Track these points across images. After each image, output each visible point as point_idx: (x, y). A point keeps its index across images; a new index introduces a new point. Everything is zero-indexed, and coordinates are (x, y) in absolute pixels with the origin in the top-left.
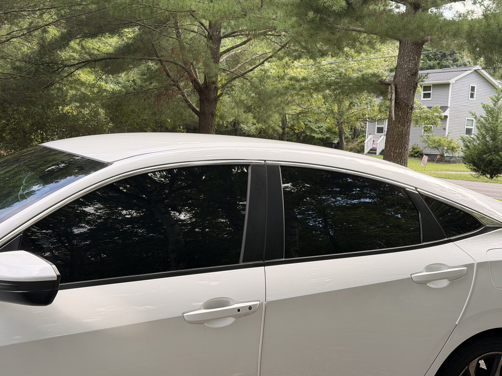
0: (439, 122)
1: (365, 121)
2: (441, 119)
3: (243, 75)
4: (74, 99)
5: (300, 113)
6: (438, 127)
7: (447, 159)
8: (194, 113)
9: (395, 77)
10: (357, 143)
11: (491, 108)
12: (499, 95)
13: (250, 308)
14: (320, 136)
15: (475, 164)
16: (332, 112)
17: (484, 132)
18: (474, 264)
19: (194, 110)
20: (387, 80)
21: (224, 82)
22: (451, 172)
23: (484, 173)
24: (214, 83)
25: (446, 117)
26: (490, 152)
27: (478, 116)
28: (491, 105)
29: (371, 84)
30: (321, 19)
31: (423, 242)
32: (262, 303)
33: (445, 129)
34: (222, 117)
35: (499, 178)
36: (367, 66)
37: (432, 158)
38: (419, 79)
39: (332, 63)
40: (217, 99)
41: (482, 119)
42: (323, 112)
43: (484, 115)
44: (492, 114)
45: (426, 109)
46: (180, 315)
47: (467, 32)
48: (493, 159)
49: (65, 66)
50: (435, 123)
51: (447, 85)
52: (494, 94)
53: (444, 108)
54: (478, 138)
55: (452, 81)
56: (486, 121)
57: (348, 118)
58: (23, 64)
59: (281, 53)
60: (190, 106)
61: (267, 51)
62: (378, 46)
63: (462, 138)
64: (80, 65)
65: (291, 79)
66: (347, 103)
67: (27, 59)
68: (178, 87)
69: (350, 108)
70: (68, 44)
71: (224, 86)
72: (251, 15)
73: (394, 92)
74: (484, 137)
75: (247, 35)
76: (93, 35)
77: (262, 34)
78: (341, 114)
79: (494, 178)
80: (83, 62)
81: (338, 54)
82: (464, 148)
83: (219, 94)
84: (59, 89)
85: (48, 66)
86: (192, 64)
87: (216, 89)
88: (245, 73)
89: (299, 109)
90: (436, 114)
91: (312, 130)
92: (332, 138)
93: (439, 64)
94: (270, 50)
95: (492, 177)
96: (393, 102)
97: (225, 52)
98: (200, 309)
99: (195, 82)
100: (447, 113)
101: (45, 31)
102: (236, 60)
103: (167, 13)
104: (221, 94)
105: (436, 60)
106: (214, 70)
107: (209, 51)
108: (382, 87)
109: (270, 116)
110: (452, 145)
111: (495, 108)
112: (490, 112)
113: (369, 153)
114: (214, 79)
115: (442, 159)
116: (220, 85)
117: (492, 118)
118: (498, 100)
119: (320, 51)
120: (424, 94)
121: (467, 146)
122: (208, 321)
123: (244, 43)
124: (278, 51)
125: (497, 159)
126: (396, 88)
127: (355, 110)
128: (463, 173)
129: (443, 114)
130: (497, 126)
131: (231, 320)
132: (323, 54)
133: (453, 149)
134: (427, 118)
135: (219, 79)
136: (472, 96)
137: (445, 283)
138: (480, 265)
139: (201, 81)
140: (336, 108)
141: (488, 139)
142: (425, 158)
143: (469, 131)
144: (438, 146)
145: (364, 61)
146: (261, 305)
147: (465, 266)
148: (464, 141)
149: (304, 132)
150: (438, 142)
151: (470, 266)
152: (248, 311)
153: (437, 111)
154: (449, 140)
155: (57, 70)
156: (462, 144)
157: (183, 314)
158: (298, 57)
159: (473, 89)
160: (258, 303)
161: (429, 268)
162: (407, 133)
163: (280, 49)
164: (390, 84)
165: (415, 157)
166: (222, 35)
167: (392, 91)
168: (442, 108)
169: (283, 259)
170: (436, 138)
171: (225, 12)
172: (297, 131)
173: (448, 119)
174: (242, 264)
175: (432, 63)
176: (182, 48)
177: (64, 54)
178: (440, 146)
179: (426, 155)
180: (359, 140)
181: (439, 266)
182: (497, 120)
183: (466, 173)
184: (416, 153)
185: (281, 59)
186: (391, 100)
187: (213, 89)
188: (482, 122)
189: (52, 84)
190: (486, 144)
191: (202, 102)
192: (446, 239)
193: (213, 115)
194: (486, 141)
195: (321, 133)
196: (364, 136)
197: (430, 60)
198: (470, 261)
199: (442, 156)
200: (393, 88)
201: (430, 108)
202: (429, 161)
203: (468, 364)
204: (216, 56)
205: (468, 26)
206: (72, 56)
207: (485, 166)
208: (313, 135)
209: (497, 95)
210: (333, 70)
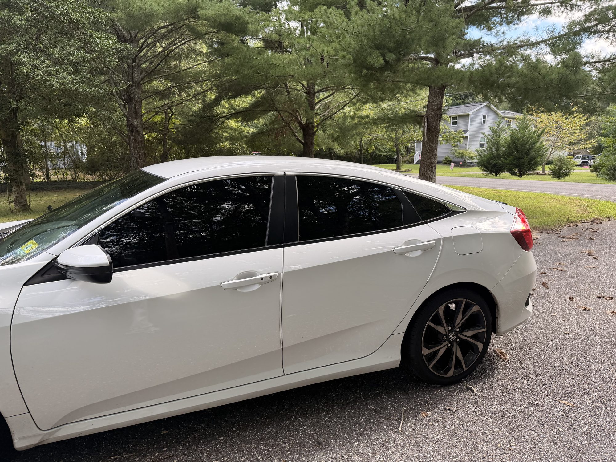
0: (462, 140)
1: (414, 142)
2: (463, 138)
3: (330, 117)
4: (227, 139)
5: (371, 140)
6: (462, 143)
7: (468, 164)
8: (300, 144)
9: (427, 112)
10: (409, 157)
11: (495, 129)
12: (501, 120)
13: (271, 277)
14: (385, 154)
15: (485, 167)
16: (391, 137)
17: (491, 145)
18: (441, 239)
19: (300, 141)
20: (422, 114)
21: (319, 122)
22: (470, 173)
23: (491, 172)
24: (312, 123)
25: (467, 137)
26: (495, 158)
27: (487, 135)
28: (496, 127)
29: (411, 117)
30: (371, 74)
31: (404, 225)
32: (280, 273)
33: (466, 145)
34: (318, 145)
35: (501, 175)
36: (414, 106)
37: (457, 164)
38: (444, 111)
39: (390, 105)
40: (314, 133)
41: (489, 137)
42: (385, 138)
43: (491, 134)
44: (496, 133)
45: (453, 132)
46: (218, 284)
47: (469, 77)
48: (497, 163)
49: (220, 118)
50: (459, 141)
51: (468, 116)
52: (497, 120)
53: (466, 131)
54: (487, 150)
55: (471, 113)
56: (492, 138)
57: (402, 141)
58: (194, 118)
59: (355, 101)
60: (298, 139)
61: (346, 100)
62: (418, 91)
63: (477, 150)
64: (228, 116)
65: (358, 118)
66: (401, 131)
67: (196, 115)
68: (290, 127)
69: (403, 134)
70: (219, 104)
71: (318, 125)
72: (329, 75)
73: (426, 122)
74: (491, 149)
75: (332, 90)
76: (235, 96)
77: (341, 89)
78: (397, 138)
79: (498, 175)
80: (230, 115)
81: (392, 98)
82: (478, 157)
83: (315, 130)
84: (217, 133)
85: (209, 118)
86: (297, 111)
87: (314, 127)
88: (332, 115)
89: (371, 137)
90: (460, 135)
91: (380, 151)
92: (393, 155)
93: (462, 102)
94: (348, 99)
95: (496, 175)
96: (426, 128)
97: (318, 102)
98: (233, 280)
99: (300, 123)
100: (468, 134)
101: (205, 96)
102: (326, 107)
103: (277, 78)
104: (317, 130)
105: (461, 99)
106: (311, 114)
107: (307, 102)
108: (419, 119)
109: (348, 143)
110: (472, 155)
111: (498, 129)
112: (495, 132)
113: (417, 163)
114: (312, 121)
115: (464, 165)
116: (316, 124)
117: (496, 136)
118: (500, 124)
119: (380, 97)
120: (453, 122)
121: (480, 155)
122: (240, 287)
123: (330, 95)
124: (353, 99)
125: (500, 163)
126: (427, 119)
127: (406, 136)
128: (478, 173)
129: (465, 135)
130: (499, 141)
131: (257, 287)
132: (383, 100)
133: (472, 158)
134: (454, 138)
135: (315, 121)
136: (484, 122)
137: (419, 253)
138: (446, 239)
139: (304, 123)
140: (394, 135)
141: (493, 150)
142: (452, 164)
143: (482, 145)
144: (462, 156)
145: (412, 103)
146: (279, 275)
147: (434, 240)
148: (478, 152)
149: (374, 152)
150: (462, 154)
151: (438, 241)
152: (269, 279)
153: (460, 133)
154: (469, 152)
155: (215, 121)
156: (477, 154)
157: (221, 283)
158: (366, 103)
159: (484, 117)
160: (277, 273)
161: (407, 243)
162: (436, 149)
163: (354, 98)
164: (423, 116)
165: (447, 164)
166: (316, 91)
167: (425, 120)
168: (463, 131)
169: (298, 242)
170: (461, 151)
171: (312, 75)
172: (370, 152)
173: (468, 138)
174: (266, 246)
175: (458, 102)
176: (291, 101)
177: (218, 110)
178: (463, 156)
179: (454, 162)
180: (411, 155)
181: (414, 241)
182: (499, 137)
183: (480, 173)
184: (448, 162)
185: (355, 104)
186: (424, 127)
187: (311, 127)
188: (489, 139)
189: (212, 130)
190: (492, 153)
191: (305, 136)
192: (422, 222)
193: (312, 144)
194: (493, 151)
195: (386, 152)
196: (414, 152)
197: (457, 100)
198: (438, 237)
199: (465, 162)
200: (426, 119)
201: (456, 131)
202: (454, 166)
203: (438, 308)
204: (312, 105)
205: (469, 73)
206: (223, 111)
207: (492, 168)
208: (381, 153)
209: (499, 120)
210: (391, 110)
